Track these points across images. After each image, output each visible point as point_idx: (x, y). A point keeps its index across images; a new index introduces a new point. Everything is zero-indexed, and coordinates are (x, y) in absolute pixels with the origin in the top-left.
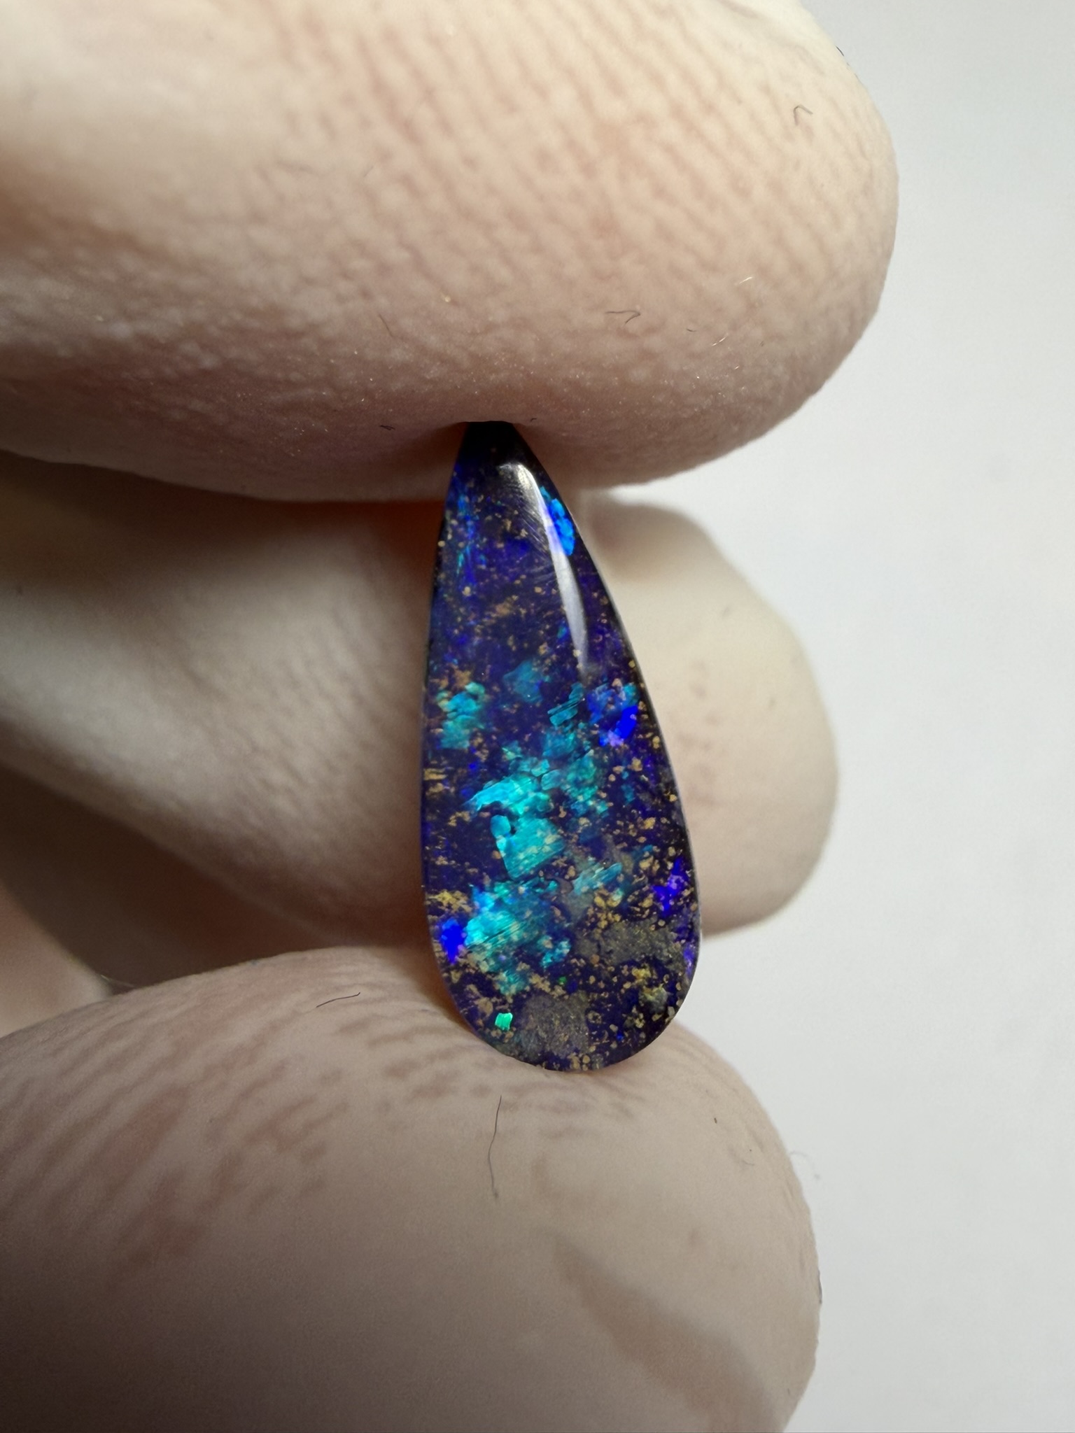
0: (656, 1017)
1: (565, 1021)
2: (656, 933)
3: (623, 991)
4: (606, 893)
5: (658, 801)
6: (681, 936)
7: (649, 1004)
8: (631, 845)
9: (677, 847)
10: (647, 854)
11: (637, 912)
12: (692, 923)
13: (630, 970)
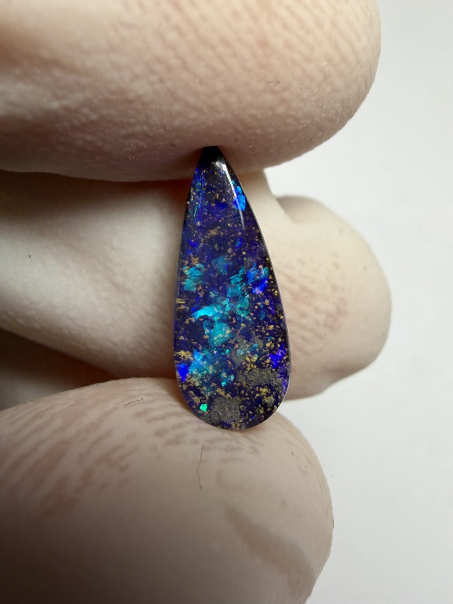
0: (269, 409)
1: (230, 408)
2: (271, 374)
3: (255, 397)
4: (251, 355)
5: (275, 318)
6: (282, 376)
7: (266, 404)
8: (263, 337)
9: (282, 338)
10: (269, 340)
11: (264, 365)
12: (287, 371)
13: (259, 389)
